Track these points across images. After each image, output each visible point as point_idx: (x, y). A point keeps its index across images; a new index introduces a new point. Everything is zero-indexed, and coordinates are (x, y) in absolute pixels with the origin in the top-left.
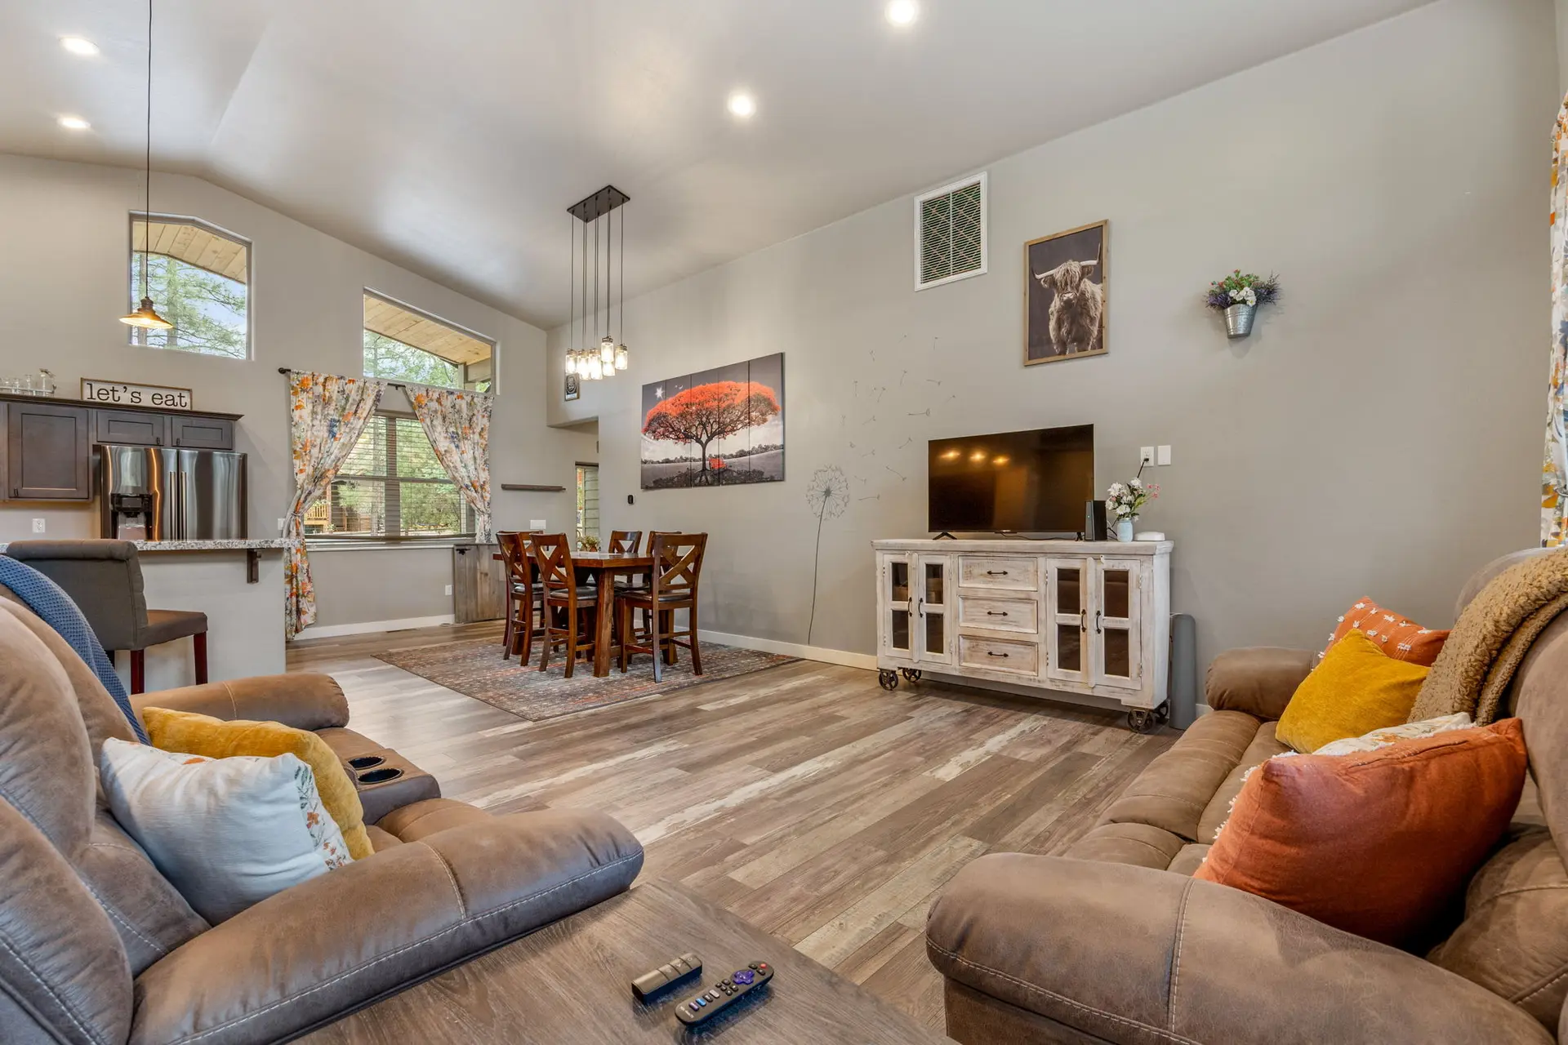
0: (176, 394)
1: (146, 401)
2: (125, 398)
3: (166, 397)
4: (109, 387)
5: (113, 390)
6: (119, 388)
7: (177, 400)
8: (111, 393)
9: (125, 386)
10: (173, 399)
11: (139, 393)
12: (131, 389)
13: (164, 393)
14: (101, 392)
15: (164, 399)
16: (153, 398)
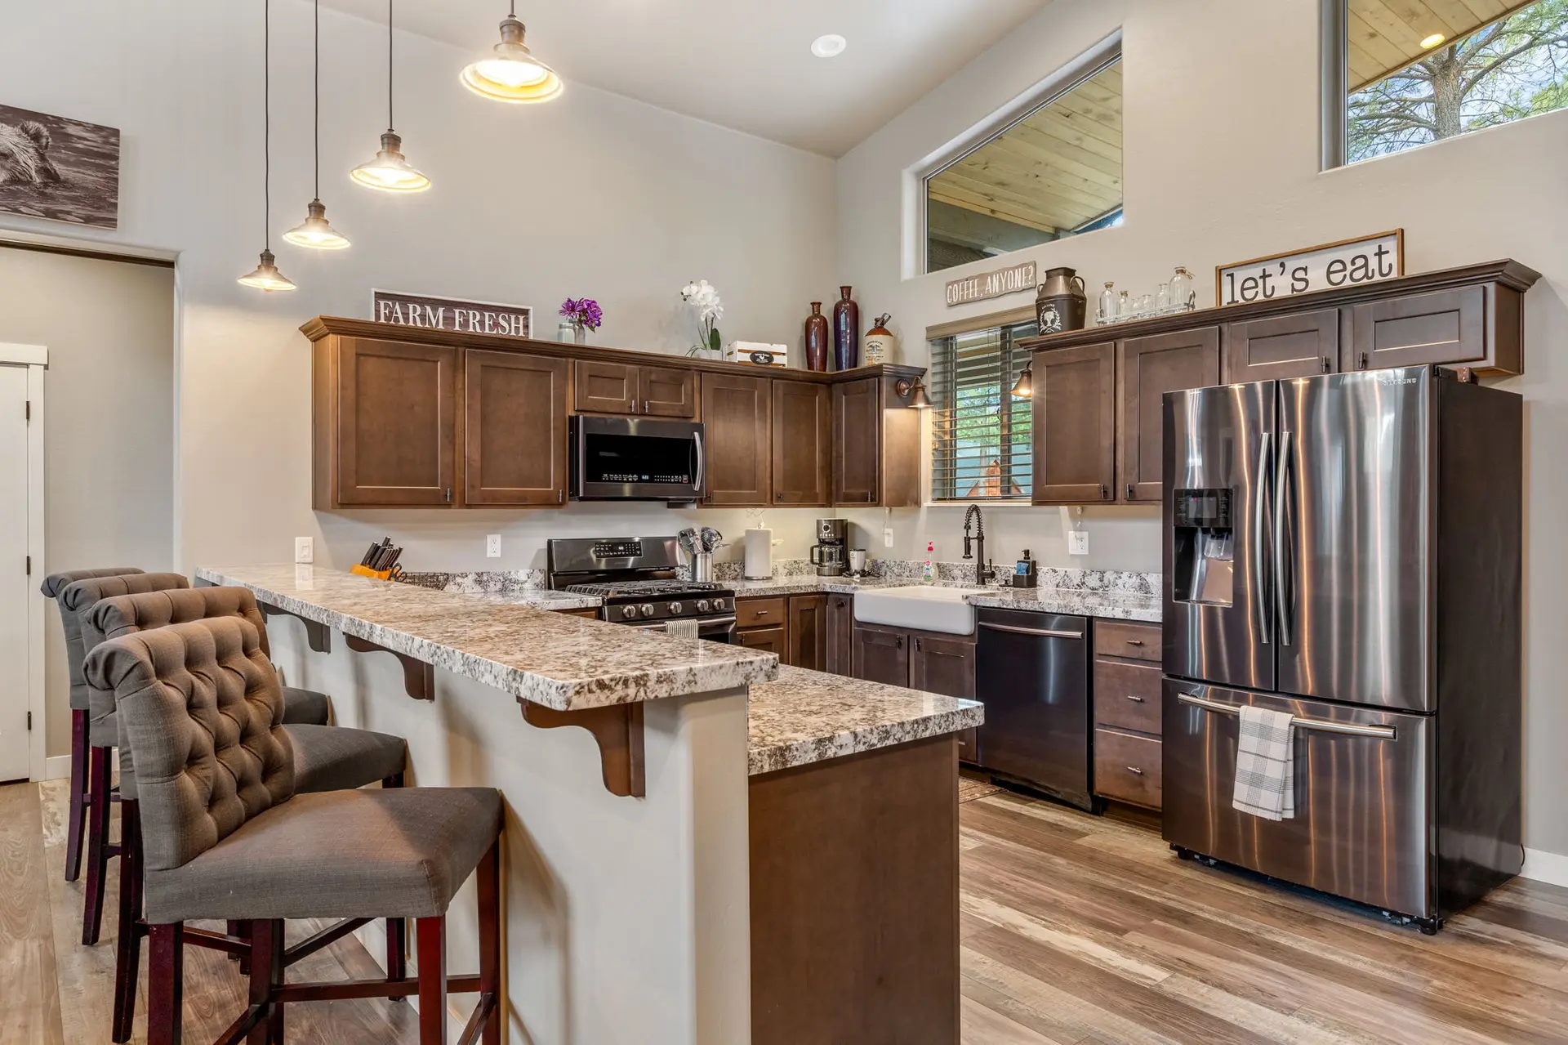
0: (1370, 249)
1: (1318, 282)
2: (1281, 286)
3: (1353, 263)
4: (1256, 272)
5: (1264, 276)
6: (1273, 268)
7: (1373, 263)
8: (1260, 282)
9: (1281, 259)
10: (1366, 265)
11: (1305, 269)
12: (1292, 264)
13: (1346, 254)
14: (1246, 286)
15: (1350, 268)
16: (1329, 273)
